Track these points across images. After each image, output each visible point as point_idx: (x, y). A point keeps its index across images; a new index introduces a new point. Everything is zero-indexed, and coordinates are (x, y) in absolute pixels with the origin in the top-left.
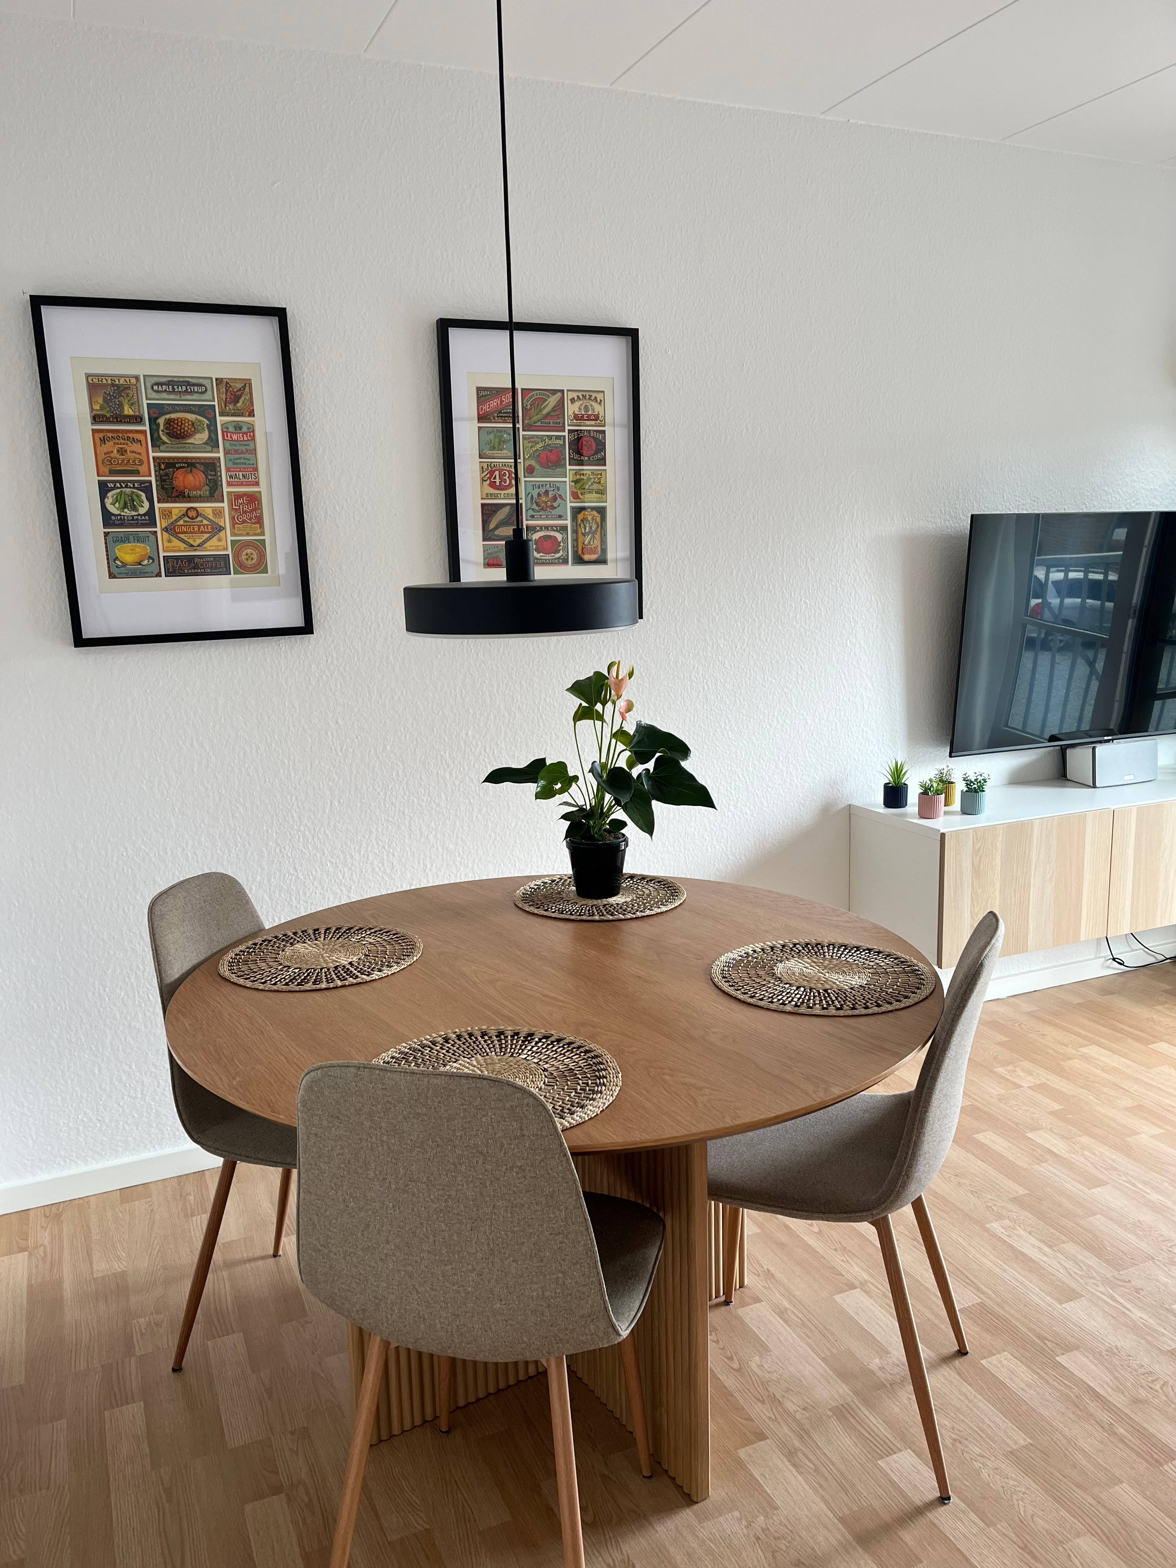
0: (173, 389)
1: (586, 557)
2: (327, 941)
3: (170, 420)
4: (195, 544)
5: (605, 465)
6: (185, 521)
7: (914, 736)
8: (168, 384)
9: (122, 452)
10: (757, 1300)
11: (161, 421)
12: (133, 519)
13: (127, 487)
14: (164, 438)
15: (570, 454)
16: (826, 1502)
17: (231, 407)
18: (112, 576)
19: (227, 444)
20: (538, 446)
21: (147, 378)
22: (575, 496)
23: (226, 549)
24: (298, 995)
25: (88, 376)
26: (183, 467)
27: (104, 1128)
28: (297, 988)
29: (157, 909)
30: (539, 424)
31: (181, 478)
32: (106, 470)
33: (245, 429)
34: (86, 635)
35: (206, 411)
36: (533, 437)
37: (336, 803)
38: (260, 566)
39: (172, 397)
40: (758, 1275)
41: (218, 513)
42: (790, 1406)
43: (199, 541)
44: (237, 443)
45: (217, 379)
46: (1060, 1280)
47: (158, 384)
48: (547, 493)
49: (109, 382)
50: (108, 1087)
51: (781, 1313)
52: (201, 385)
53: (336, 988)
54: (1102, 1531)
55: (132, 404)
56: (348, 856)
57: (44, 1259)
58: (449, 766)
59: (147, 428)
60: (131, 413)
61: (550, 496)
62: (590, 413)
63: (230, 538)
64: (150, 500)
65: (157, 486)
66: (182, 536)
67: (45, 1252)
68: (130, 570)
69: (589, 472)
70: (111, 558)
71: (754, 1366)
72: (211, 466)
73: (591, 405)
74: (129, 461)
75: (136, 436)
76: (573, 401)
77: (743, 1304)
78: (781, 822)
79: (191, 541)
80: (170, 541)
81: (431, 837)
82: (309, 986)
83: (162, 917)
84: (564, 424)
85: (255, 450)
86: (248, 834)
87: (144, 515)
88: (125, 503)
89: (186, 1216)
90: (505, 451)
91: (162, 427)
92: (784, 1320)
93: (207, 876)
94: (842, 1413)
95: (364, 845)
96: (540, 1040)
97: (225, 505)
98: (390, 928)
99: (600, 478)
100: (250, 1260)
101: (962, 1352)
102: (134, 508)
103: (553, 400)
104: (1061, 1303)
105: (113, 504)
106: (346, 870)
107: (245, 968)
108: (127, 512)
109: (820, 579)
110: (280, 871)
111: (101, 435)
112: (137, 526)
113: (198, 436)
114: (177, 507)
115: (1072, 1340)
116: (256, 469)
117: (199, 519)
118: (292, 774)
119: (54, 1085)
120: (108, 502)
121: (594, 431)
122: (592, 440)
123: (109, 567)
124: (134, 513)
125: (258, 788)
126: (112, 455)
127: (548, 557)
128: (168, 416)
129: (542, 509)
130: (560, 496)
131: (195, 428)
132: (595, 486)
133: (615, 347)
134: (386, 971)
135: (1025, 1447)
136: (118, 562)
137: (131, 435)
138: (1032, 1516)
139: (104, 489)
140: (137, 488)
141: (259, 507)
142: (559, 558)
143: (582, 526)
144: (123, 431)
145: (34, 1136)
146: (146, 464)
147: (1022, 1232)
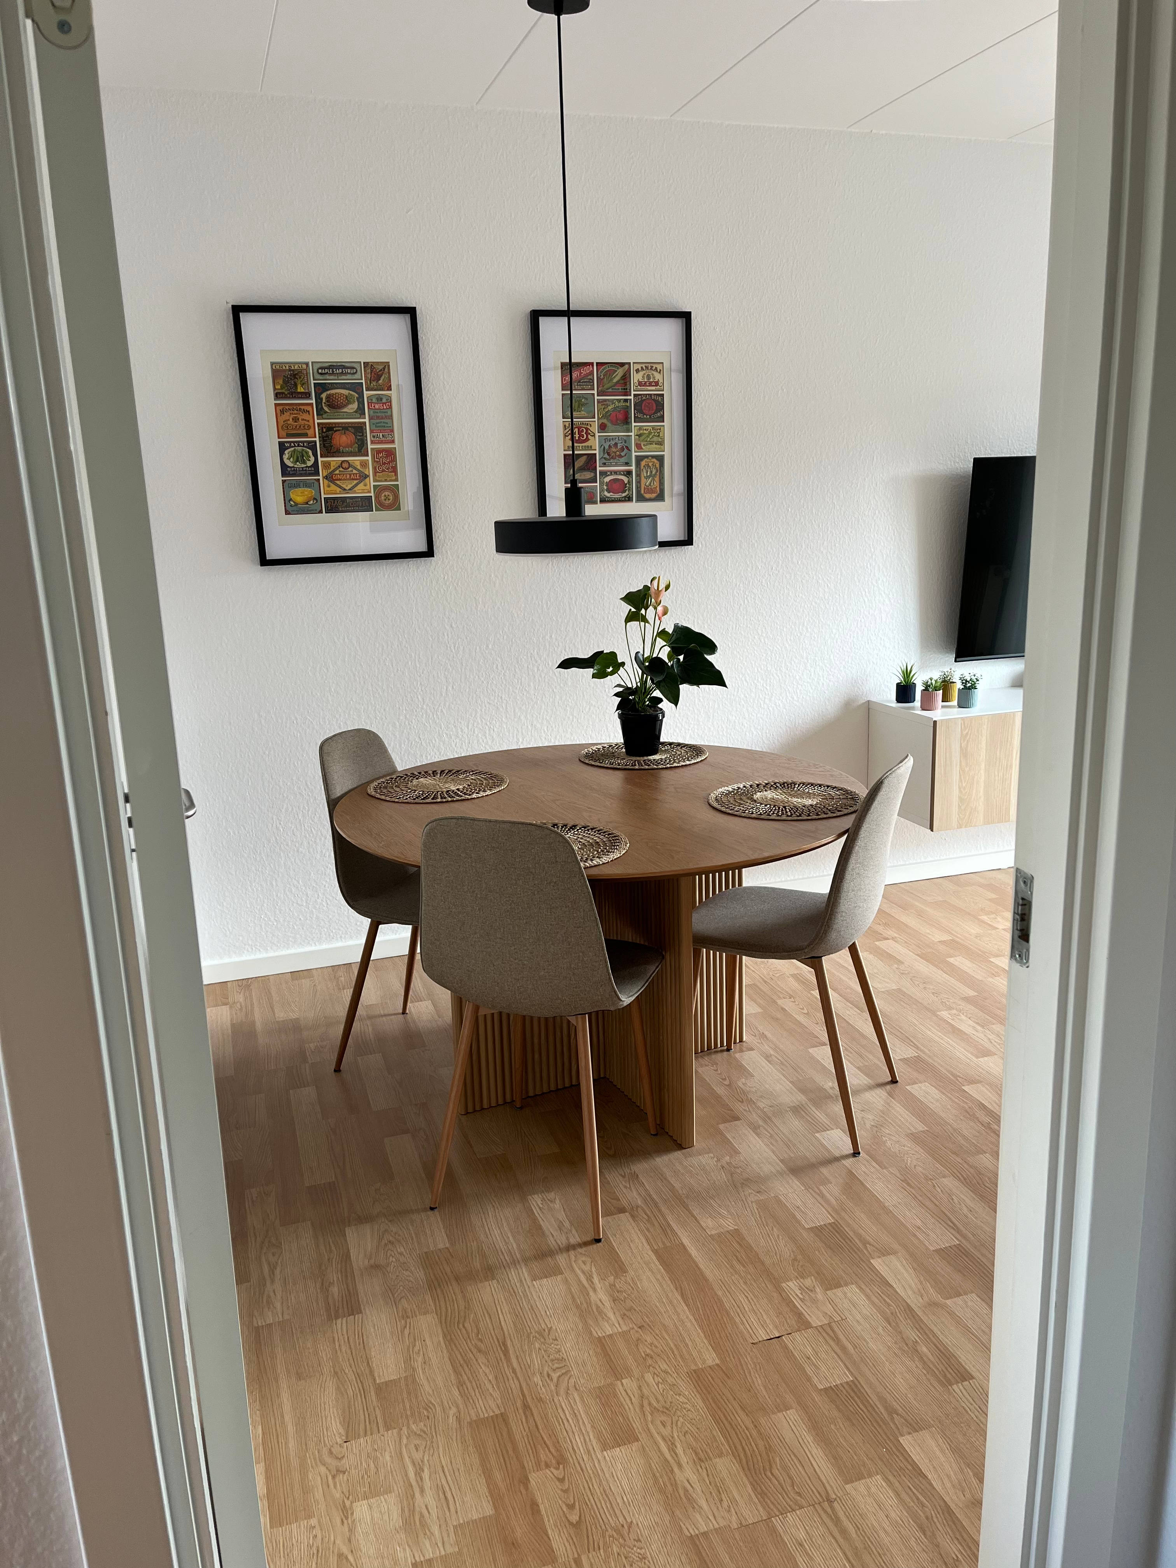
0: (333, 371)
1: (647, 496)
2: (442, 777)
3: (330, 395)
4: (347, 488)
5: (663, 422)
6: (340, 471)
7: (926, 644)
8: (329, 368)
9: (296, 420)
10: (752, 1049)
11: (324, 396)
12: (303, 470)
13: (299, 446)
14: (326, 409)
15: (635, 414)
16: (773, 1152)
17: (374, 383)
18: (287, 513)
19: (371, 412)
20: (610, 408)
21: (314, 364)
22: (639, 447)
23: (370, 492)
24: (422, 805)
25: (272, 364)
26: (339, 430)
27: (279, 926)
28: (421, 801)
29: (325, 748)
30: (610, 390)
31: (338, 439)
32: (284, 433)
33: (384, 400)
34: (269, 557)
35: (357, 388)
36: (605, 400)
37: (450, 688)
38: (394, 505)
39: (332, 377)
40: (755, 1036)
41: (364, 464)
42: (761, 1105)
43: (350, 486)
44: (378, 411)
45: (364, 363)
46: (981, 1045)
47: (322, 368)
48: (616, 444)
49: (287, 368)
50: (282, 896)
51: (768, 1057)
52: (353, 368)
53: (447, 802)
54: (962, 1176)
55: (303, 384)
56: (459, 730)
57: (241, 1009)
58: (536, 662)
59: (314, 401)
60: (302, 390)
61: (619, 447)
62: (651, 380)
63: (372, 484)
64: (315, 455)
65: (320, 445)
66: (338, 482)
67: (241, 1006)
68: (300, 508)
69: (649, 428)
70: (287, 500)
71: (740, 1084)
72: (359, 429)
73: (653, 374)
74: (300, 427)
75: (306, 408)
76: (637, 371)
77: (741, 1051)
78: (809, 714)
79: (344, 486)
80: (329, 486)
81: (522, 718)
82: (429, 800)
83: (328, 754)
84: (630, 389)
85: (392, 416)
86: (385, 710)
87: (311, 467)
88: (298, 458)
89: (339, 989)
90: (583, 413)
91: (324, 401)
92: (768, 1061)
93: (358, 730)
94: (797, 1110)
95: (472, 721)
96: (580, 829)
97: (369, 458)
98: (487, 771)
99: (659, 432)
100: (385, 1015)
101: (894, 1081)
102: (304, 462)
103: (620, 372)
104: (977, 1057)
105: (289, 459)
106: (458, 740)
107: (385, 791)
108: (299, 465)
109: (844, 513)
110: (408, 739)
111: (281, 408)
112: (306, 475)
113: (350, 406)
114: (335, 460)
115: (977, 1078)
116: (392, 431)
117: (350, 469)
118: (418, 665)
119: (244, 892)
120: (285, 457)
121: (654, 394)
122: (653, 402)
123: (285, 506)
124: (303, 466)
125: (392, 675)
126: (289, 422)
127: (617, 496)
128: (328, 392)
129: (612, 458)
130: (627, 447)
131: (348, 400)
132: (655, 439)
133: (671, 329)
134: (482, 794)
135: (923, 1132)
136: (292, 503)
137: (302, 407)
138: (915, 1166)
139: (282, 447)
140: (306, 447)
141: (394, 460)
142: (625, 497)
143: (645, 471)
144: (296, 404)
145: (230, 928)
146: (312, 429)
147: (963, 1017)
